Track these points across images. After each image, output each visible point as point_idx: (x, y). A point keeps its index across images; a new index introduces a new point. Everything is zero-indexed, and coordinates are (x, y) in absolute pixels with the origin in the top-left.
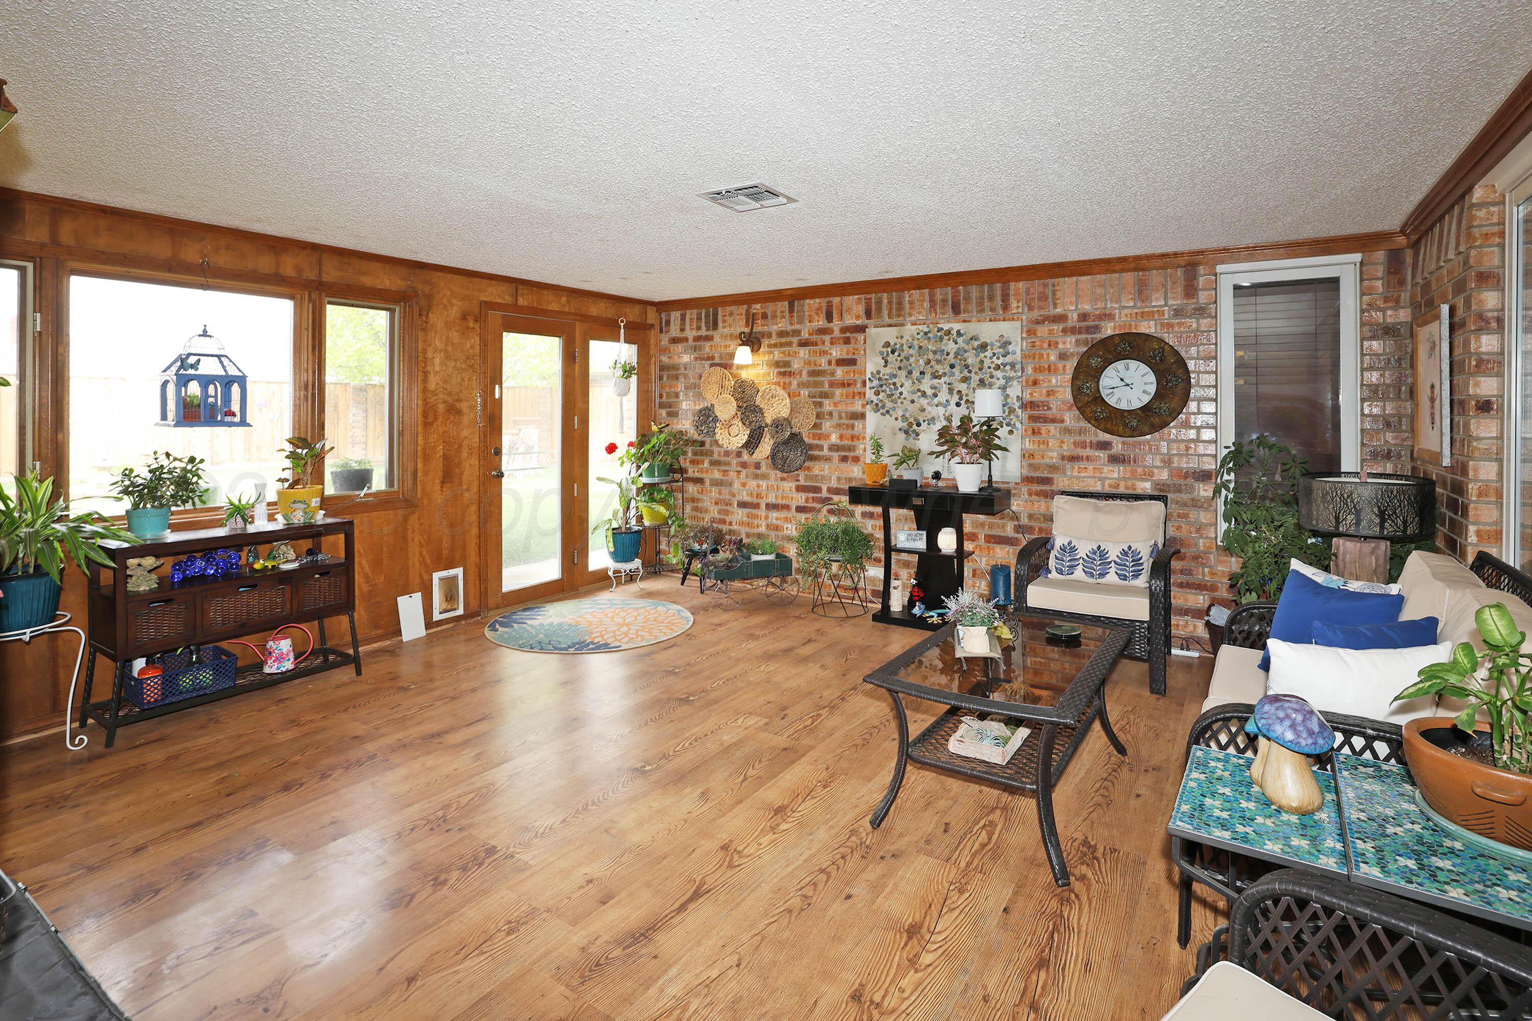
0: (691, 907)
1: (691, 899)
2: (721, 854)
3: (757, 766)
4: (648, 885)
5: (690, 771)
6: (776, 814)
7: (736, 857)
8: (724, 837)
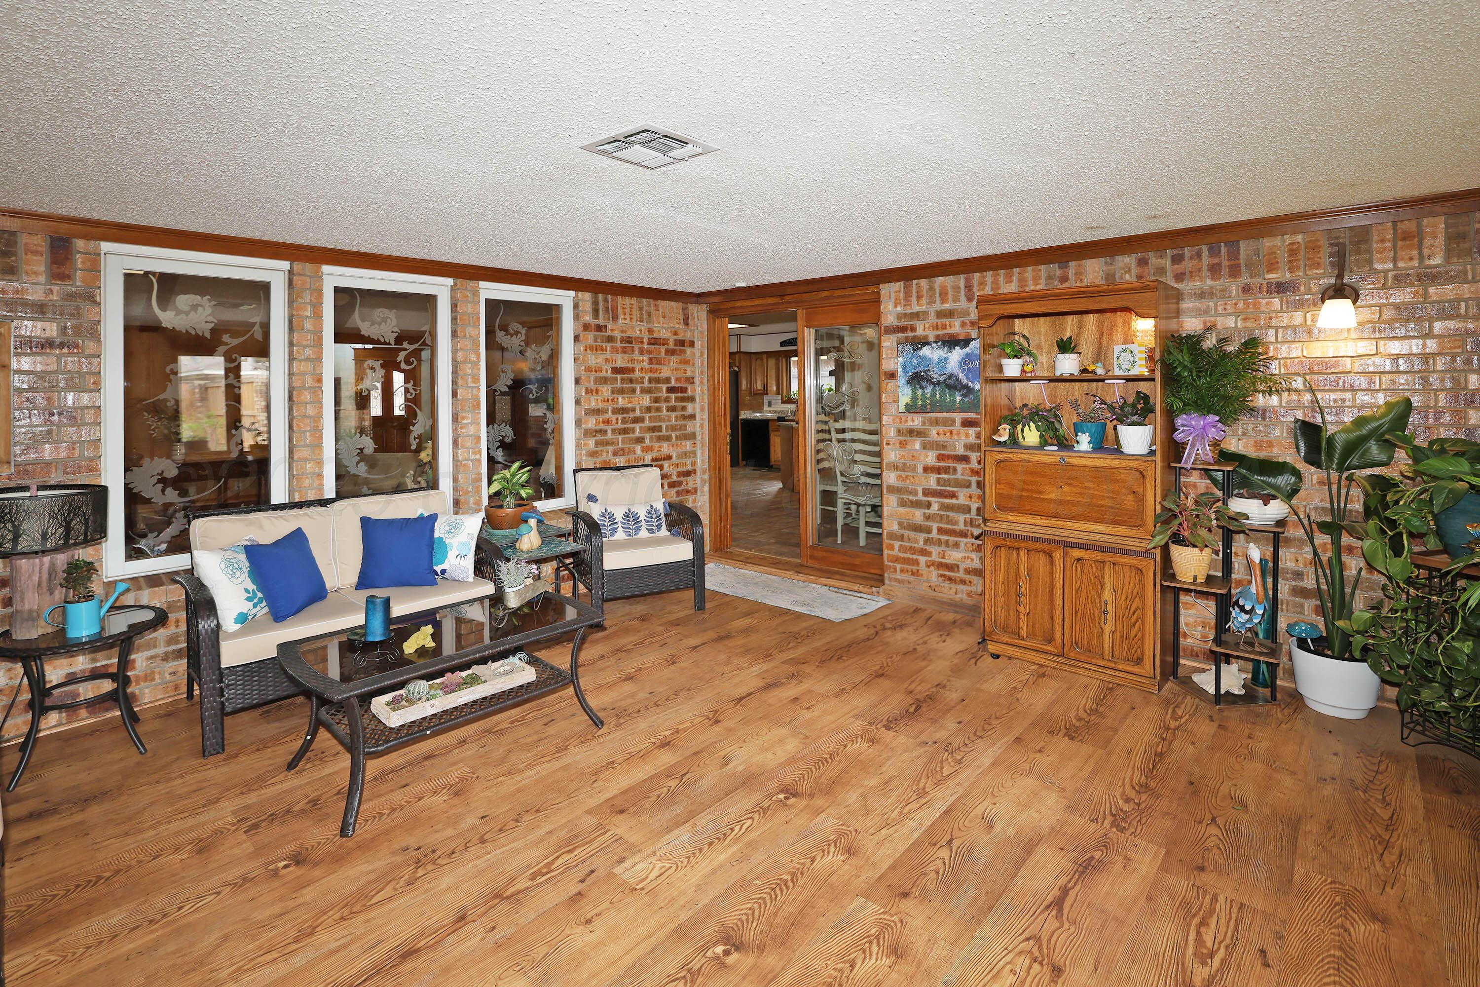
0: (745, 694)
1: (743, 698)
2: (721, 718)
3: (665, 790)
4: (770, 705)
5: (737, 789)
6: (670, 742)
7: (711, 716)
8: (717, 728)
